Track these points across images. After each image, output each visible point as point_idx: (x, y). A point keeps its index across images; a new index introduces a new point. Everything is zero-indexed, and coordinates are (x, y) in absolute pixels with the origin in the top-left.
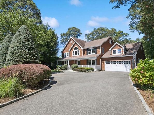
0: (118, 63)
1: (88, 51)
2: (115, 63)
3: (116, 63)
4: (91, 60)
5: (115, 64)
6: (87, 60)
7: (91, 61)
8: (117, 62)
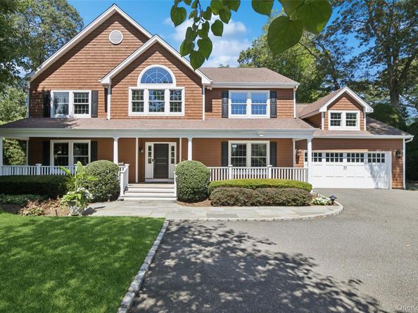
0: (348, 161)
1: (230, 101)
2: (338, 158)
3: (341, 160)
4: (249, 144)
5: (339, 163)
6: (224, 143)
7: (245, 146)
8: (345, 155)
